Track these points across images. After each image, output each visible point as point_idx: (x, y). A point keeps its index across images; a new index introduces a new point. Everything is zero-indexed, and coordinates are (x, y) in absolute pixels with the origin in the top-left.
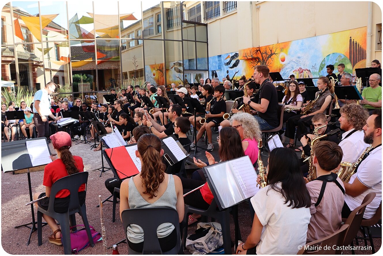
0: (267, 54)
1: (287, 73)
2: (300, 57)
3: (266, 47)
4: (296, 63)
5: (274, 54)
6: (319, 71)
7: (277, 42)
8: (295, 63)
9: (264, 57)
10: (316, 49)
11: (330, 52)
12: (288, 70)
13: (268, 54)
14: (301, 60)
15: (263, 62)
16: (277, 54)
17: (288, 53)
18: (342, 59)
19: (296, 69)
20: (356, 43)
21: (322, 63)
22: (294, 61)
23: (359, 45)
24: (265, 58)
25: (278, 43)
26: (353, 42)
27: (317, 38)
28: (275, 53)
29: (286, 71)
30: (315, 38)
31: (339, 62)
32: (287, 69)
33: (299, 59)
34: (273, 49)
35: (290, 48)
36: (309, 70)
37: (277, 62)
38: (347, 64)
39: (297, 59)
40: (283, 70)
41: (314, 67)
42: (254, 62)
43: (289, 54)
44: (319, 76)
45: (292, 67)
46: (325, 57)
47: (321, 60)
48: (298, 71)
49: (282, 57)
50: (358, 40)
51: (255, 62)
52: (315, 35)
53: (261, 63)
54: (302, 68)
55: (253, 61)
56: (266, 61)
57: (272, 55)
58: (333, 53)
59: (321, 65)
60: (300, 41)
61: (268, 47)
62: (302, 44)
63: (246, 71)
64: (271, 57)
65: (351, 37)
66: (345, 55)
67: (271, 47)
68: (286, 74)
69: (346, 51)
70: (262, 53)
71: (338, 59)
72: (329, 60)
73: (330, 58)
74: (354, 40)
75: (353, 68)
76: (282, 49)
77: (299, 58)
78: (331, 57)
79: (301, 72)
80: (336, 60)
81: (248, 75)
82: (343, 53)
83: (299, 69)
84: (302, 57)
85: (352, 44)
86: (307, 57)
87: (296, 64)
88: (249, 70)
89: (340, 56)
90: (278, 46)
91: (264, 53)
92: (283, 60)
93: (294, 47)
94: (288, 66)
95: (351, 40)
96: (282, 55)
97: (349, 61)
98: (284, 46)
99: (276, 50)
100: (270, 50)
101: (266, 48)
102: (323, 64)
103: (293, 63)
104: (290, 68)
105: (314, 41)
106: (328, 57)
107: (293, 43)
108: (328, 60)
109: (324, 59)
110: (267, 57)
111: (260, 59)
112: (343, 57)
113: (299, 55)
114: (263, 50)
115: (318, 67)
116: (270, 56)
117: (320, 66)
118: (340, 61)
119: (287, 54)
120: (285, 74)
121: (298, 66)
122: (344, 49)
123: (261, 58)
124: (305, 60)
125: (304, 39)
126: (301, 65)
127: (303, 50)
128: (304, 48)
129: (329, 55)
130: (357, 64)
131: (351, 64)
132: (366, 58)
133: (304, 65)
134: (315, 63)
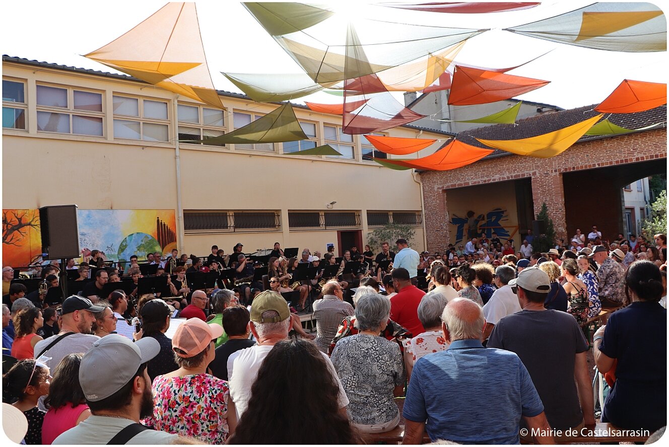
0: (9, 224)
2: (86, 234)
3: (6, 212)
5: (29, 225)
6: (119, 254)
7: (36, 207)
10: (112, 226)
11: (134, 231)
13: (12, 225)
14: (87, 239)
16: (36, 225)
18: (149, 240)
20: (164, 225)
21: (122, 243)
23: (167, 227)
26: (161, 223)
27: (113, 212)
28: (32, 224)
30: (111, 211)
31: (146, 243)
33: (83, 236)
34: (24, 217)
36: (102, 253)
37: (37, 239)
38: (156, 246)
39: (81, 236)
41: (110, 249)
44: (119, 260)
46: (127, 236)
47: (121, 239)
48: (82, 254)
50: (166, 221)
52: (111, 208)
54: (89, 249)
56: (8, 235)
57: (20, 225)
58: (137, 233)
60: (86, 212)
61: (10, 211)
62: (89, 217)
64: (19, 230)
65: (158, 218)
66: (152, 236)
67: (20, 213)
69: (153, 232)
71: (144, 240)
72: (133, 240)
73: (133, 238)
74: (161, 221)
75: (163, 251)
78: (135, 237)
79: (87, 254)
80: (142, 241)
82: (150, 234)
83: (84, 250)
85: (160, 225)
86: (98, 234)
89: (146, 236)
95: (158, 221)
97: (158, 243)
99: (33, 219)
100: (18, 219)
101: (5, 214)
102: (124, 245)
105: (110, 215)
106: (131, 236)
108: (131, 240)
109: (126, 239)
110: (10, 228)
112: (150, 238)
115: (116, 248)
117: (120, 248)
118: (147, 242)
121: (82, 246)
122: (151, 230)
124: (94, 239)
125: (92, 211)
126: (88, 245)
127: (91, 224)
128: (92, 223)
129: (133, 234)
130: (167, 246)
131: (159, 247)
132: (176, 241)
133: (93, 245)
134: (111, 243)
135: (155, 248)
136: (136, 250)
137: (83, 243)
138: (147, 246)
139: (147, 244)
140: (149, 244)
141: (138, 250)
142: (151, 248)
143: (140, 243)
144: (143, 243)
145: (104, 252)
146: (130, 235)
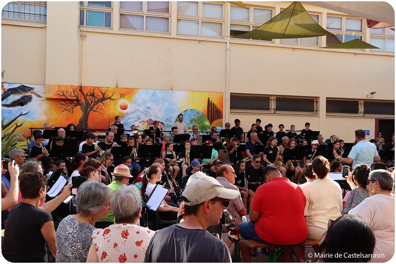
0: (95, 97)
1: (130, 124)
2: (150, 108)
3: (94, 88)
4: (144, 113)
5: (110, 98)
7: (115, 86)
8: (142, 113)
9: (90, 101)
10: (171, 103)
11: (189, 108)
12: (132, 120)
13: (97, 98)
14: (151, 111)
15: (87, 105)
16: (114, 99)
17: (132, 102)
18: (201, 116)
19: (143, 119)
20: (214, 104)
22: (141, 111)
23: (216, 106)
24: (92, 102)
25: (117, 87)
26: (211, 103)
27: (173, 92)
28: (112, 98)
29: (129, 121)
30: (171, 91)
31: (197, 118)
32: (129, 119)
33: (148, 110)
34: (107, 92)
35: (136, 95)
36: (162, 123)
37: (114, 110)
38: (205, 120)
39: (146, 110)
40: (123, 120)
41: (168, 120)
42: (68, 104)
43: (135, 103)
45: (139, 118)
46: (182, 111)
48: (147, 123)
49: (123, 104)
50: (215, 101)
51: (70, 105)
52: (172, 89)
53: (83, 107)
54: (152, 119)
55: (65, 102)
56: (94, 105)
57: (104, 99)
58: (191, 109)
59: (177, 119)
60: (152, 91)
61: (97, 88)
62: (154, 95)
63: (47, 114)
64: (103, 102)
65: (209, 98)
66: (203, 113)
67: (104, 89)
68: (128, 125)
69: (204, 109)
70: (85, 94)
71: (196, 116)
72: (187, 115)
73: (188, 114)
74: (211, 101)
75: (210, 125)
76: (122, 96)
77: (148, 108)
78: (189, 113)
79: (151, 123)
80: (194, 116)
81: (51, 120)
82: (201, 111)
83: (148, 120)
84: (152, 108)
85: (210, 105)
86: (160, 109)
87: (144, 115)
88: (54, 114)
89: (198, 113)
90: (116, 90)
91: (89, 94)
92: (124, 108)
93: (141, 96)
94: (132, 116)
95: (209, 101)
96: (122, 101)
97: (207, 118)
98: (127, 93)
99: (113, 94)
100: (102, 94)
101: (94, 90)
103: (140, 113)
104: (134, 118)
105: (170, 94)
107: (140, 91)
108: (185, 115)
110: (96, 100)
111: (81, 102)
112: (201, 114)
113: (148, 105)
114: (88, 91)
115: (174, 120)
116: (101, 100)
118: (199, 117)
119: (130, 102)
120: (126, 124)
121: (147, 116)
122: (202, 108)
123: (83, 100)
124: (156, 112)
125: (157, 90)
126: (152, 116)
127: (155, 101)
128: (156, 99)
129: (187, 110)
130: (214, 122)
131: (208, 121)
132: (222, 118)
133: (155, 117)
134: (169, 116)
135: (205, 122)
136: (189, 122)
137: (148, 115)
138: (198, 120)
139: (199, 118)
140: (200, 119)
141: (191, 123)
142: (201, 122)
143: (193, 117)
144: (195, 118)
145: (164, 123)
146: (185, 111)
